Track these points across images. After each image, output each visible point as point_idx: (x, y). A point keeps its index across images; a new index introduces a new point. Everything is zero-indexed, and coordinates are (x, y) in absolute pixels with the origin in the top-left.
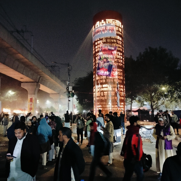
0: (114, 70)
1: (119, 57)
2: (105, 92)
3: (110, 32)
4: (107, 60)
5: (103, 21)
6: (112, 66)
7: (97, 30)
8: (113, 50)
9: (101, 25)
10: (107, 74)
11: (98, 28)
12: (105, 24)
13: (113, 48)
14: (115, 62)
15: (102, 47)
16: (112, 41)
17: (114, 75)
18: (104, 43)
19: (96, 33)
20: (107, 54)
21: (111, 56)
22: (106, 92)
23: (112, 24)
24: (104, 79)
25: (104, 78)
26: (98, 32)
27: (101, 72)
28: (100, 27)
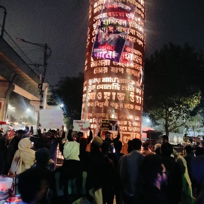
1: (138, 26)
2: (105, 93)
4: (115, 28)
10: (114, 57)
13: (128, 8)
14: (131, 35)
15: (106, 3)
24: (106, 66)
25: (106, 64)
27: (102, 52)
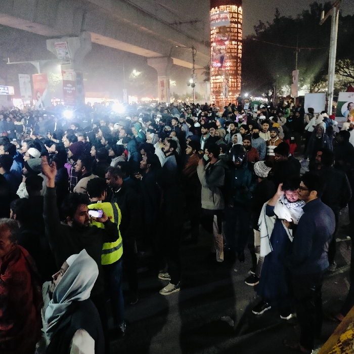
0: (226, 61)
1: (231, 46)
2: (217, 84)
3: (223, 20)
4: (220, 51)
5: (216, 8)
6: (224, 57)
10: (220, 66)
12: (218, 12)
13: (226, 38)
14: (228, 52)
15: (215, 38)
16: (226, 30)
17: (226, 66)
18: (217, 33)
20: (220, 45)
21: (224, 47)
23: (225, 11)
26: (212, 20)
27: (215, 64)
28: (214, 15)
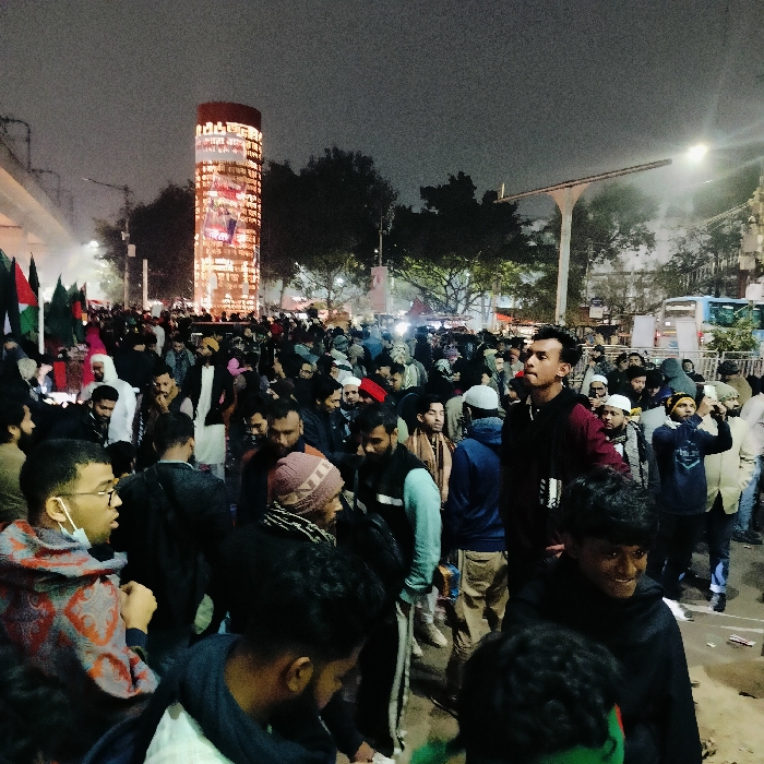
0: (240, 230)
1: (249, 204)
2: (220, 274)
3: (235, 151)
4: (226, 210)
5: (220, 124)
6: (235, 222)
7: (207, 140)
8: (238, 192)
9: (216, 132)
10: (226, 239)
11: (208, 136)
12: (223, 133)
13: (238, 187)
14: (242, 215)
15: (216, 181)
16: (238, 171)
17: (239, 241)
18: (221, 173)
19: (205, 146)
20: (225, 197)
21: (233, 203)
22: (223, 275)
23: (238, 135)
24: (219, 248)
25: (220, 246)
26: (209, 145)
27: (214, 233)
28: (214, 136)
